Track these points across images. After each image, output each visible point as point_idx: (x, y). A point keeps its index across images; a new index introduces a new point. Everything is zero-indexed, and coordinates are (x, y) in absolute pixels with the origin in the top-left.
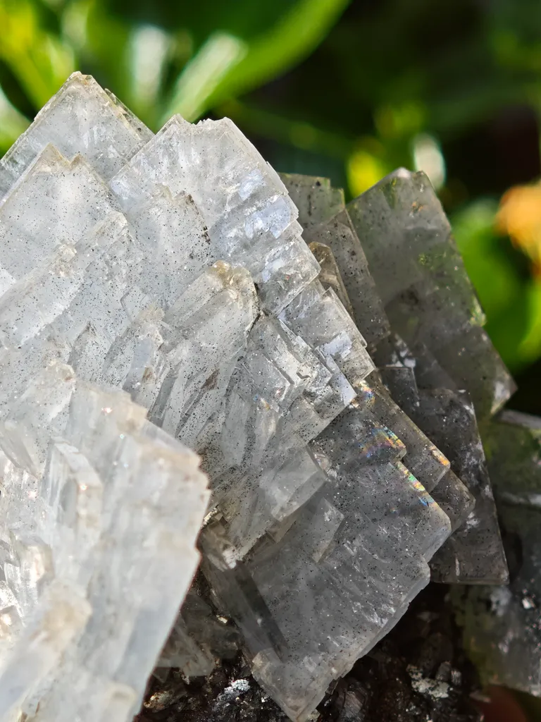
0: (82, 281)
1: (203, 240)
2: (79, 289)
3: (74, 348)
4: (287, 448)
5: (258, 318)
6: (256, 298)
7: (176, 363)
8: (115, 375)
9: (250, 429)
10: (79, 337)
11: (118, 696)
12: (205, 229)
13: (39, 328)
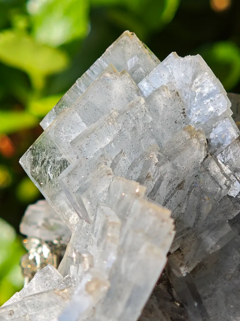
0: (121, 128)
1: (182, 115)
2: (118, 132)
3: (113, 161)
4: (216, 220)
5: (207, 157)
6: (207, 146)
7: (164, 173)
8: (133, 177)
9: (198, 210)
10: (116, 156)
12: (183, 110)
13: (97, 150)
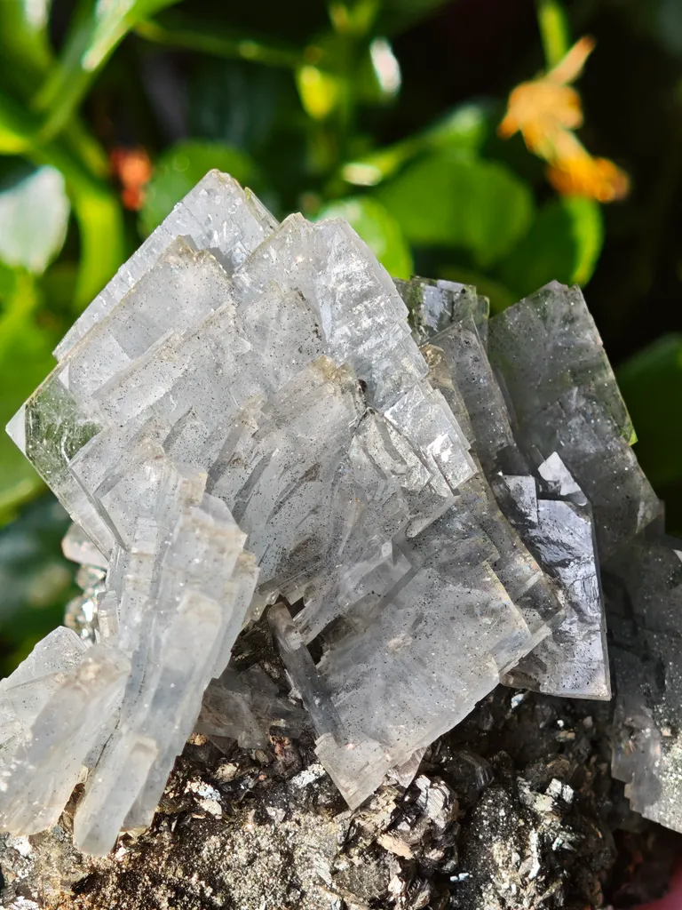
0: (186, 366)
1: (312, 336)
2: (182, 374)
3: (173, 429)
5: (364, 416)
6: (363, 395)
10: (179, 420)
11: (140, 747)
12: (315, 326)
13: (141, 409)
